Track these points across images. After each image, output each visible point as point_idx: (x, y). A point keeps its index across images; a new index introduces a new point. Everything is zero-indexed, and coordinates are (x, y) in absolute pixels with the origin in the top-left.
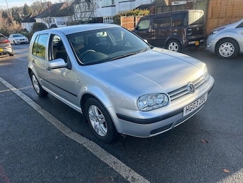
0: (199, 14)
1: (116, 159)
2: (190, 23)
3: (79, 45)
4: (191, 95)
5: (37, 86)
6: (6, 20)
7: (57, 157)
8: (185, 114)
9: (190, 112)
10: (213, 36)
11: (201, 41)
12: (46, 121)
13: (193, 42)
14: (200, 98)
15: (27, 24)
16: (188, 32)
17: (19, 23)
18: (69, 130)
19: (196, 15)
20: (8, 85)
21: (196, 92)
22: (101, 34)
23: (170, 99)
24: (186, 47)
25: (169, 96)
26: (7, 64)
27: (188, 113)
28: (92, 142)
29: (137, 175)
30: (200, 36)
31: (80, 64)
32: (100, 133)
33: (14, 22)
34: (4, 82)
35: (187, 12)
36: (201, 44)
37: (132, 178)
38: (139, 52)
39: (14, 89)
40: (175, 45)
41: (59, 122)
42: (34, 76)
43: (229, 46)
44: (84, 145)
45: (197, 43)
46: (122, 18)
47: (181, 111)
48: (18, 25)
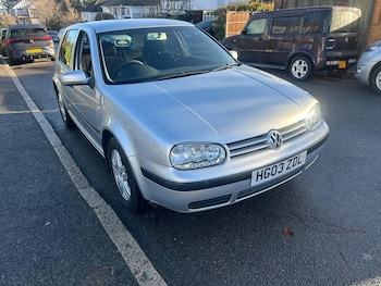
0: (351, 14)
1: (132, 239)
2: (333, 29)
3: (136, 51)
4: (272, 151)
5: (63, 110)
6: (59, 6)
7: (48, 223)
8: (254, 183)
9: (264, 180)
10: (370, 54)
11: (350, 61)
12: (60, 165)
13: (335, 63)
14: (289, 158)
15: (89, 14)
16: (328, 44)
17: (79, 11)
18: (87, 183)
19: (345, 17)
20: (31, 104)
21: (284, 147)
22: (156, 35)
23: (229, 155)
24: (321, 70)
25: (228, 149)
26: (43, 72)
27: (260, 181)
28: (108, 207)
29: (152, 272)
30: (351, 53)
31: (107, 82)
32: (124, 195)
33: (72, 10)
34: (27, 98)
35: (330, 10)
36: (349, 66)
37: (144, 274)
38: (210, 70)
39: (35, 111)
40: (303, 65)
41: (77, 169)
42: (59, 95)
44: (96, 211)
45: (342, 65)
46: (229, 14)
47: (247, 176)
48: (77, 16)
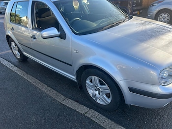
16: (133, 3)
42: (13, 43)
43: (166, 15)
45: (138, 13)
